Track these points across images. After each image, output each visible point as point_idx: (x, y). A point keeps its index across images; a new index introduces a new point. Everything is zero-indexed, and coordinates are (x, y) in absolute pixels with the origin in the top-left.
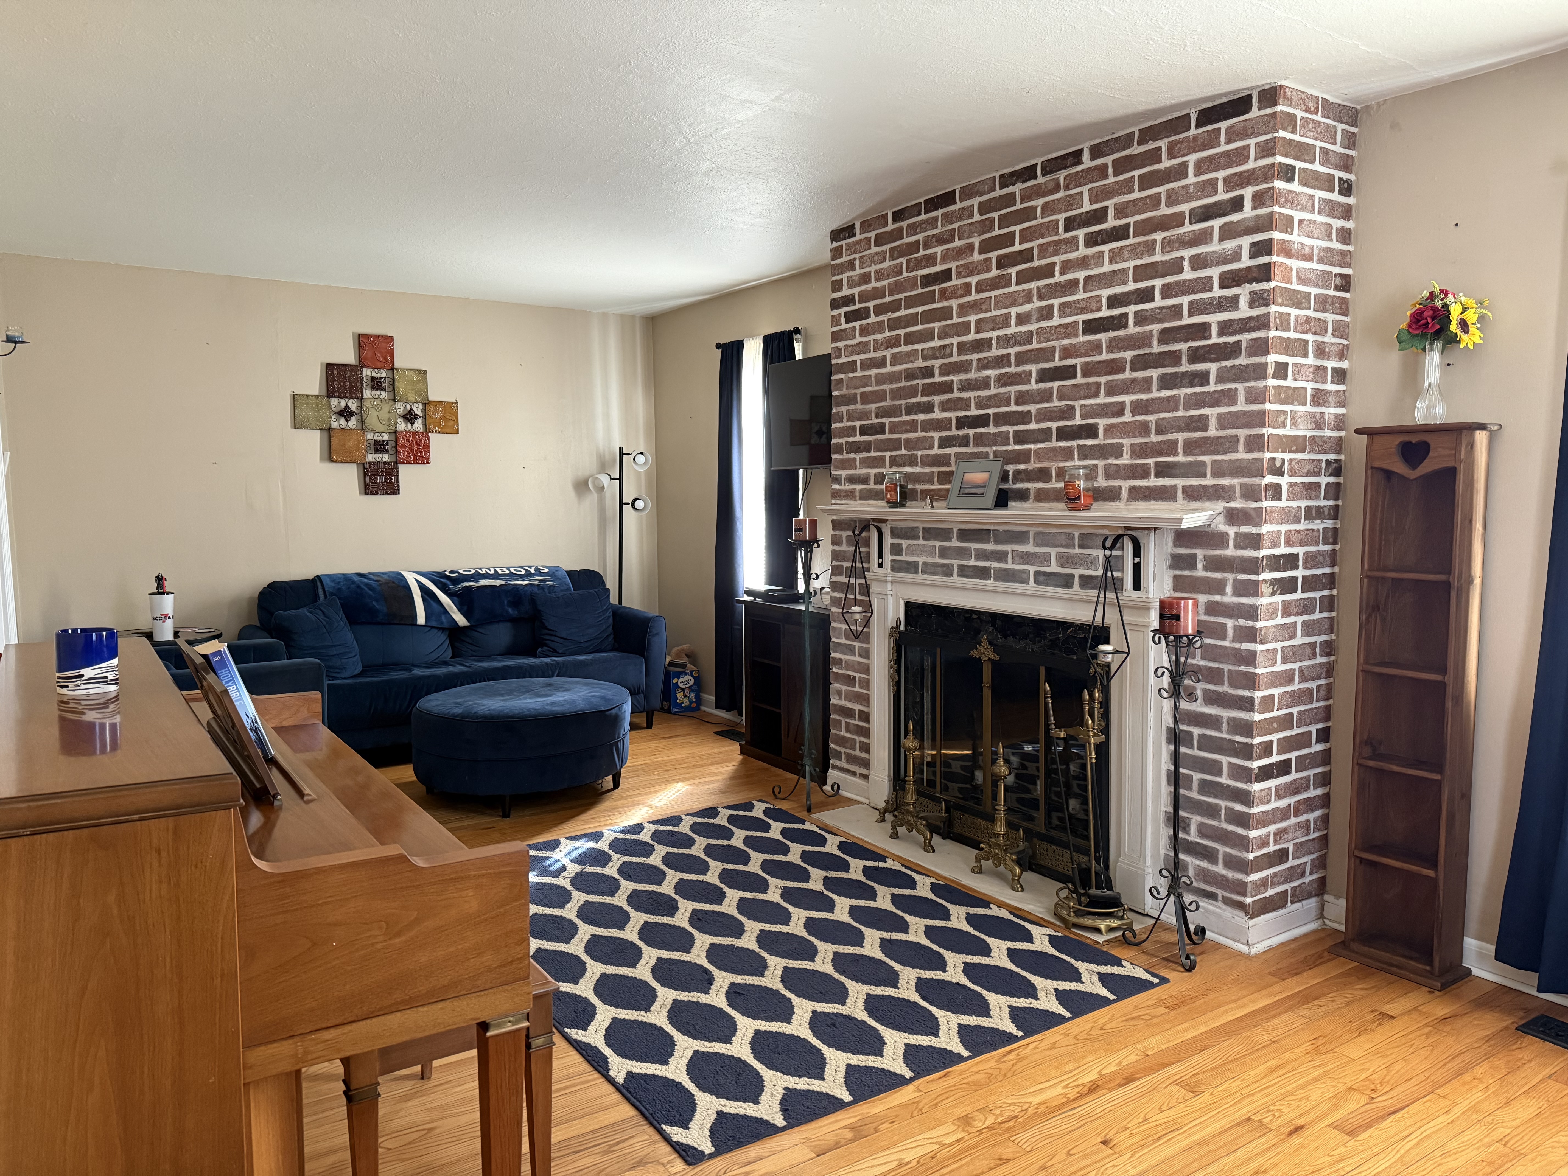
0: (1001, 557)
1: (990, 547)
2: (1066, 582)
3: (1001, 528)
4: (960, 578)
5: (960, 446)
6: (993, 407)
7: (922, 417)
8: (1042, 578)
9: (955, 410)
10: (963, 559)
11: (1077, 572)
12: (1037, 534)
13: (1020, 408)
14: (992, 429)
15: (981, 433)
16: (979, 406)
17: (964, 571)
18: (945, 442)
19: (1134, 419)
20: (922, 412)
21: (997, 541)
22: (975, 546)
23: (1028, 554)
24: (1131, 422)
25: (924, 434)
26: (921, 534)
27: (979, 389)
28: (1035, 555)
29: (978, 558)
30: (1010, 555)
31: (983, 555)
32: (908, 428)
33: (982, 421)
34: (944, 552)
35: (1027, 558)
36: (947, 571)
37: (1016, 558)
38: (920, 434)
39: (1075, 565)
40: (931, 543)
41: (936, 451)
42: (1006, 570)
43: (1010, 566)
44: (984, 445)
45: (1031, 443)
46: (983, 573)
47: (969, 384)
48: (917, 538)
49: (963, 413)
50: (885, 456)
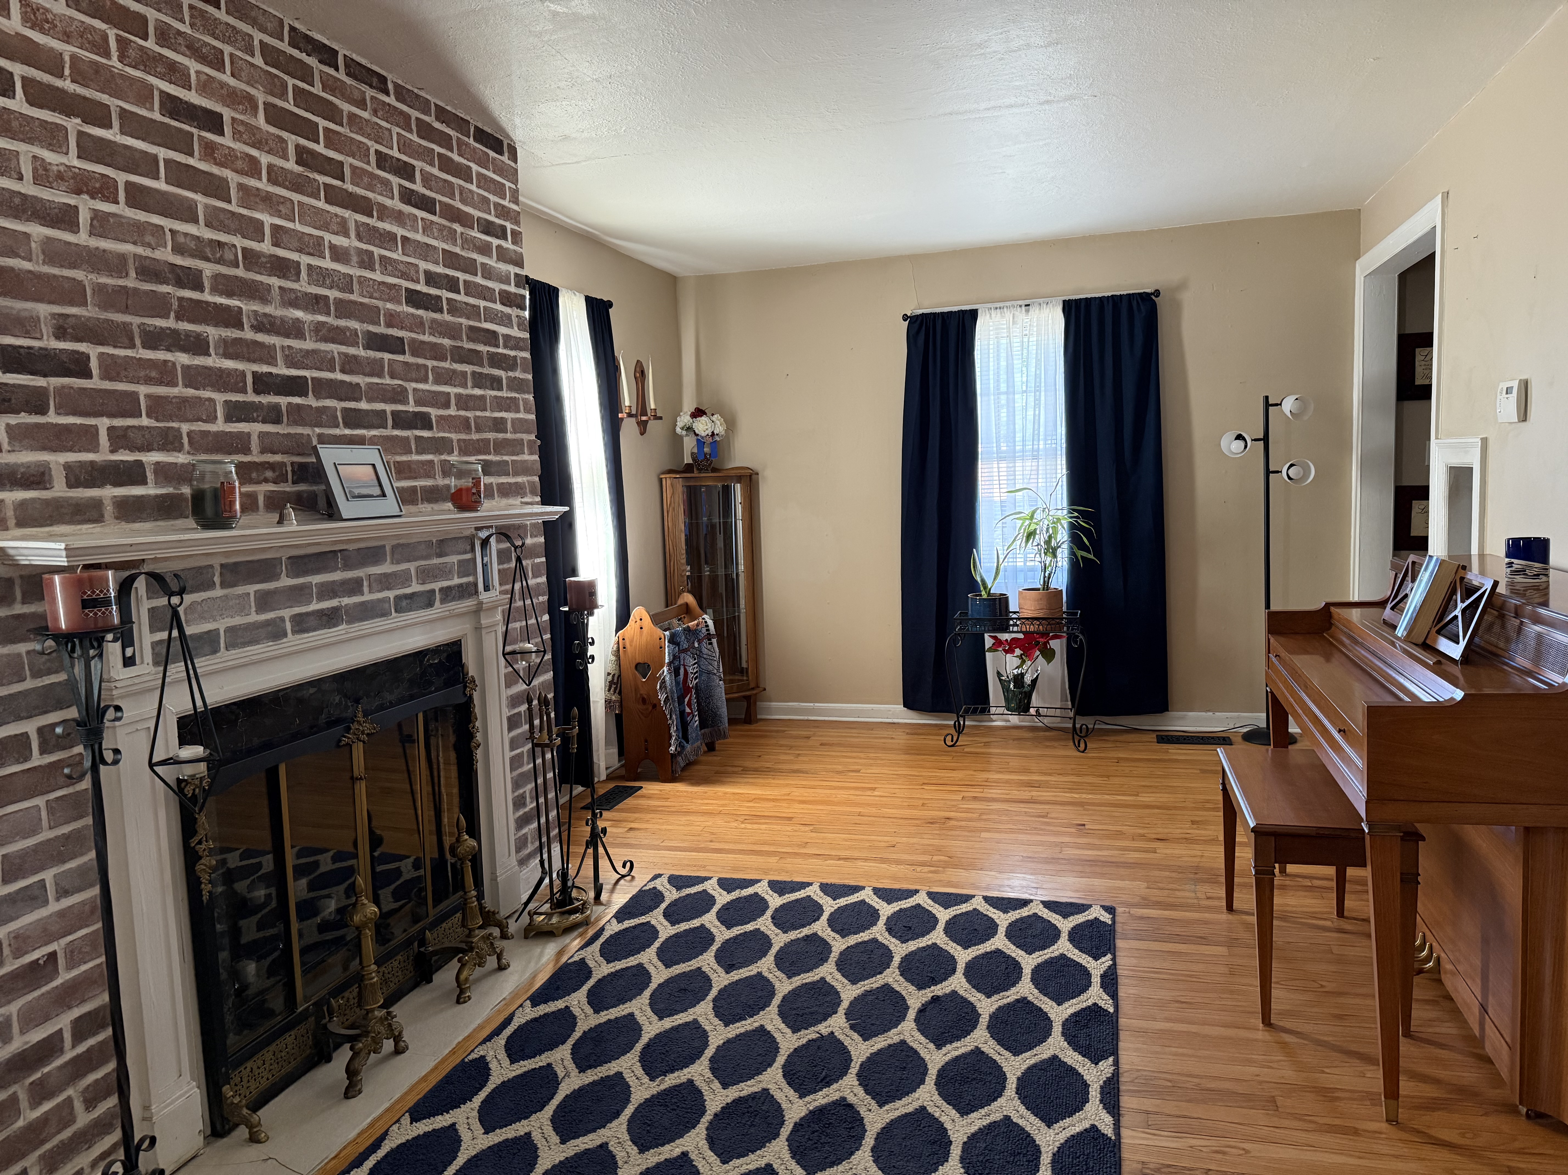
0: (354, 587)
1: (337, 576)
2: (427, 600)
3: (351, 547)
4: (298, 636)
5: (264, 422)
6: (311, 368)
7: (183, 359)
8: (404, 603)
9: (249, 360)
10: (300, 603)
11: (437, 586)
12: (394, 548)
13: (347, 378)
14: (311, 401)
15: (298, 405)
16: (291, 363)
17: (302, 624)
18: (236, 412)
19: (457, 413)
20: (184, 350)
21: (347, 567)
22: (316, 579)
23: (385, 575)
24: (456, 416)
25: (191, 392)
26: (217, 579)
27: (287, 336)
28: (394, 574)
29: (321, 598)
30: (365, 583)
31: (329, 591)
32: (154, 374)
33: (295, 386)
34: (264, 602)
35: (385, 582)
36: (275, 631)
37: (374, 585)
38: (179, 391)
39: (435, 578)
40: (240, 590)
41: (220, 426)
42: (363, 604)
43: (367, 597)
44: (304, 424)
45: (365, 427)
46: (330, 618)
47: (272, 324)
48: (211, 586)
49: (265, 369)
50: (96, 428)
